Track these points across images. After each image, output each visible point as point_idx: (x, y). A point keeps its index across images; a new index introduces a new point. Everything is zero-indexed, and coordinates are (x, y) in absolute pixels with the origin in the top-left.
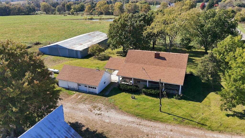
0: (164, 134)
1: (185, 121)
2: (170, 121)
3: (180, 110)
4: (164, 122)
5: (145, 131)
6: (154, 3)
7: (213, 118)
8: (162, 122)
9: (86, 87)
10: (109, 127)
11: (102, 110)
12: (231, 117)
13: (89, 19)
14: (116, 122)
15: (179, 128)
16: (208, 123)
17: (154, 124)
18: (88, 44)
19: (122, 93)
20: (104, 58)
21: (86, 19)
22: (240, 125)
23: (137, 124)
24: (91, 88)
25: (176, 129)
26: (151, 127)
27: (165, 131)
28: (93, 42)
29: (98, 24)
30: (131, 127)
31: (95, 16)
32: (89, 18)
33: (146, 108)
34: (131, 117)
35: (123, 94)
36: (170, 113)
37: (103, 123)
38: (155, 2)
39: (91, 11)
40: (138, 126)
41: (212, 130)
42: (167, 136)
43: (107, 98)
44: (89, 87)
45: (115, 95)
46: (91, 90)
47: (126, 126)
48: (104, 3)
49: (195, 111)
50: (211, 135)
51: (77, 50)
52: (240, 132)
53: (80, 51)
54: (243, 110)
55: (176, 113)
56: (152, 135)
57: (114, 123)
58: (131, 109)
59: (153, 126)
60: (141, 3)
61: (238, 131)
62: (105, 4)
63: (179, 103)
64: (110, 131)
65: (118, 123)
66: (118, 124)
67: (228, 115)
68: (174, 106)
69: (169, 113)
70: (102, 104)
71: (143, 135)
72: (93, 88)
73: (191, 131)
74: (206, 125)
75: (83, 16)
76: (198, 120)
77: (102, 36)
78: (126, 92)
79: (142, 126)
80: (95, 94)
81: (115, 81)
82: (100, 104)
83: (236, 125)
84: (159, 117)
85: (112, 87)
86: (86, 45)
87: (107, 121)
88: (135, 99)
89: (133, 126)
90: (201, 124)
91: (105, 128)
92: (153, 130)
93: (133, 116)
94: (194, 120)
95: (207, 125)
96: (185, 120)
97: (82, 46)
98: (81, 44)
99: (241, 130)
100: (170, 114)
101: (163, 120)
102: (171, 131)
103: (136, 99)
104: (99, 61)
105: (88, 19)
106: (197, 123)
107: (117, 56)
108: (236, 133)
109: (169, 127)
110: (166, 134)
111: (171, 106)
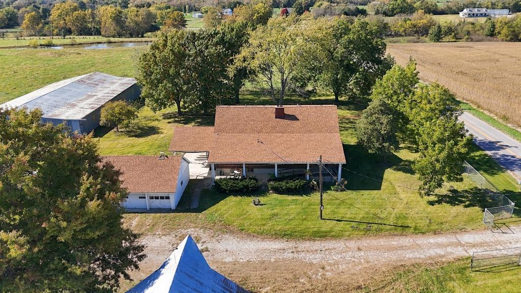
0: (350, 258)
1: (374, 228)
2: (347, 233)
3: (354, 211)
4: (339, 236)
5: (315, 262)
6: (185, 8)
7: (412, 213)
8: (335, 237)
9: (145, 198)
10: (240, 271)
11: (203, 240)
12: (437, 206)
13: (43, 45)
14: (248, 258)
15: (368, 241)
16: (409, 222)
17: (323, 245)
18: (90, 103)
19: (228, 199)
20: (139, 131)
21: (35, 47)
22: (457, 216)
23: (292, 252)
24: (157, 198)
25: (365, 244)
26: (321, 251)
27: (350, 253)
28: (98, 97)
29: (72, 56)
30: (284, 260)
31: (54, 37)
32: (43, 43)
33: (291, 217)
34: (272, 241)
35: (232, 200)
36: (339, 218)
37: (222, 266)
38: (187, 7)
39: (41, 25)
40: (296, 255)
41: (422, 233)
42: (358, 261)
43: (200, 215)
44: (152, 198)
45: (214, 205)
46: (157, 203)
47: (273, 260)
48: (72, 7)
49: (380, 206)
50: (425, 242)
51: (70, 118)
52: (463, 227)
53: (79, 121)
54: (448, 191)
55: (350, 216)
56: (330, 265)
57: (246, 260)
58: (264, 225)
59: (324, 249)
60: (160, 9)
61: (461, 226)
62: (75, 9)
63: (345, 198)
64: (246, 279)
65: (253, 258)
66: (255, 260)
67: (432, 203)
68: (340, 205)
69: (337, 219)
70: (198, 229)
71: (314, 270)
72: (162, 198)
73: (392, 243)
74: (408, 227)
75: (23, 38)
76: (392, 221)
77: (114, 83)
78: (235, 196)
79: (303, 254)
80: (169, 211)
81: (197, 176)
82: (193, 229)
83: (452, 216)
84: (323, 229)
85: (198, 191)
86: (86, 107)
87: (229, 259)
88: (260, 205)
89: (285, 257)
90: (400, 226)
91: (232, 275)
92: (328, 257)
93: (276, 238)
94: (385, 222)
95: (410, 225)
96: (370, 225)
97: (77, 109)
98: (73, 106)
99: (462, 223)
100: (341, 221)
101: (333, 233)
102: (359, 249)
103: (262, 205)
104: (132, 138)
105: (41, 45)
106: (392, 227)
107: (169, 123)
108: (458, 230)
109: (352, 244)
110: (354, 257)
111: (335, 206)
